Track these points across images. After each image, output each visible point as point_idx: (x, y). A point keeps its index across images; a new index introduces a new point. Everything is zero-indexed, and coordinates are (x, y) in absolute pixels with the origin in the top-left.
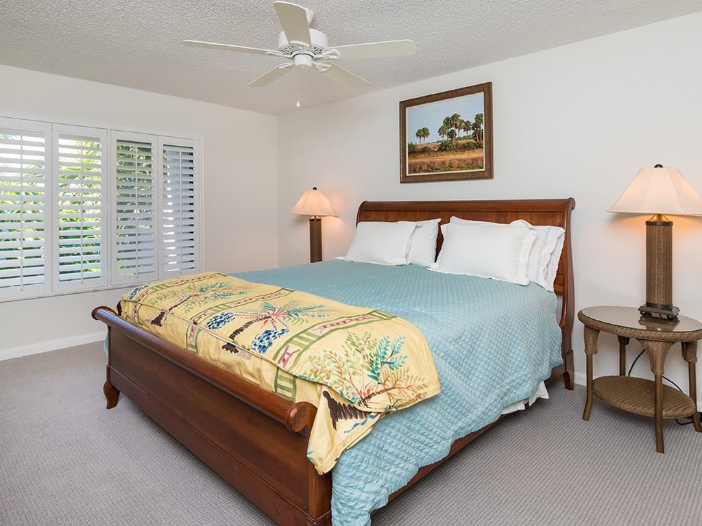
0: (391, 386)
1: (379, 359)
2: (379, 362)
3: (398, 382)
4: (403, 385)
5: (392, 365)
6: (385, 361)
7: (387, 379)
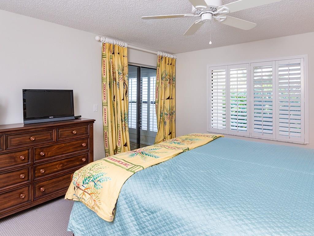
0: (89, 193)
1: (92, 178)
2: (91, 179)
3: (93, 194)
4: (94, 198)
5: (95, 185)
6: (94, 181)
7: (89, 188)
